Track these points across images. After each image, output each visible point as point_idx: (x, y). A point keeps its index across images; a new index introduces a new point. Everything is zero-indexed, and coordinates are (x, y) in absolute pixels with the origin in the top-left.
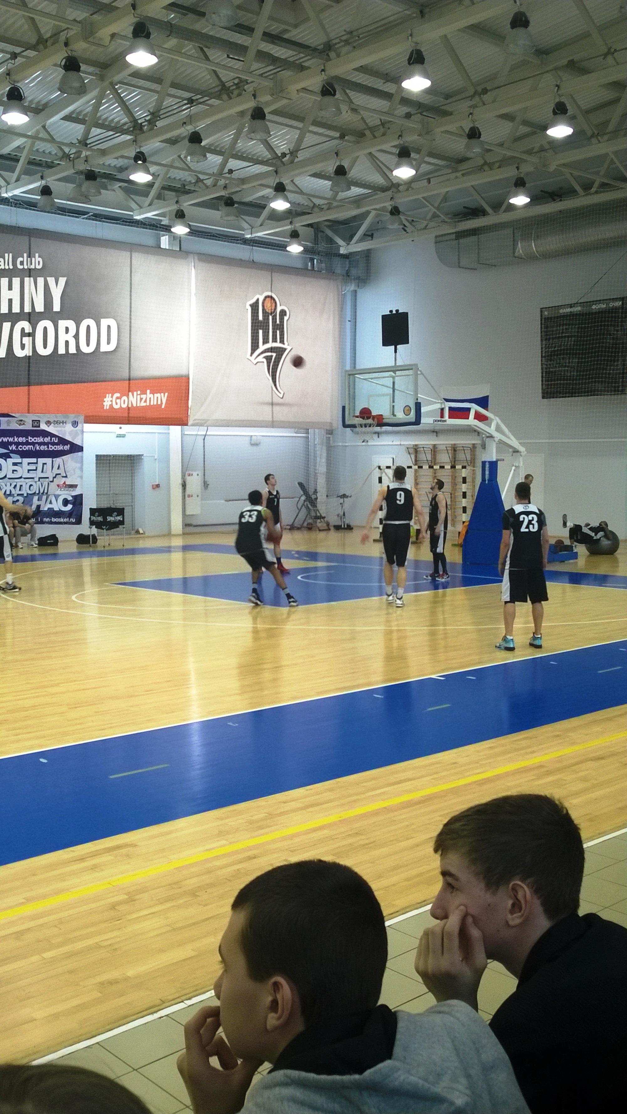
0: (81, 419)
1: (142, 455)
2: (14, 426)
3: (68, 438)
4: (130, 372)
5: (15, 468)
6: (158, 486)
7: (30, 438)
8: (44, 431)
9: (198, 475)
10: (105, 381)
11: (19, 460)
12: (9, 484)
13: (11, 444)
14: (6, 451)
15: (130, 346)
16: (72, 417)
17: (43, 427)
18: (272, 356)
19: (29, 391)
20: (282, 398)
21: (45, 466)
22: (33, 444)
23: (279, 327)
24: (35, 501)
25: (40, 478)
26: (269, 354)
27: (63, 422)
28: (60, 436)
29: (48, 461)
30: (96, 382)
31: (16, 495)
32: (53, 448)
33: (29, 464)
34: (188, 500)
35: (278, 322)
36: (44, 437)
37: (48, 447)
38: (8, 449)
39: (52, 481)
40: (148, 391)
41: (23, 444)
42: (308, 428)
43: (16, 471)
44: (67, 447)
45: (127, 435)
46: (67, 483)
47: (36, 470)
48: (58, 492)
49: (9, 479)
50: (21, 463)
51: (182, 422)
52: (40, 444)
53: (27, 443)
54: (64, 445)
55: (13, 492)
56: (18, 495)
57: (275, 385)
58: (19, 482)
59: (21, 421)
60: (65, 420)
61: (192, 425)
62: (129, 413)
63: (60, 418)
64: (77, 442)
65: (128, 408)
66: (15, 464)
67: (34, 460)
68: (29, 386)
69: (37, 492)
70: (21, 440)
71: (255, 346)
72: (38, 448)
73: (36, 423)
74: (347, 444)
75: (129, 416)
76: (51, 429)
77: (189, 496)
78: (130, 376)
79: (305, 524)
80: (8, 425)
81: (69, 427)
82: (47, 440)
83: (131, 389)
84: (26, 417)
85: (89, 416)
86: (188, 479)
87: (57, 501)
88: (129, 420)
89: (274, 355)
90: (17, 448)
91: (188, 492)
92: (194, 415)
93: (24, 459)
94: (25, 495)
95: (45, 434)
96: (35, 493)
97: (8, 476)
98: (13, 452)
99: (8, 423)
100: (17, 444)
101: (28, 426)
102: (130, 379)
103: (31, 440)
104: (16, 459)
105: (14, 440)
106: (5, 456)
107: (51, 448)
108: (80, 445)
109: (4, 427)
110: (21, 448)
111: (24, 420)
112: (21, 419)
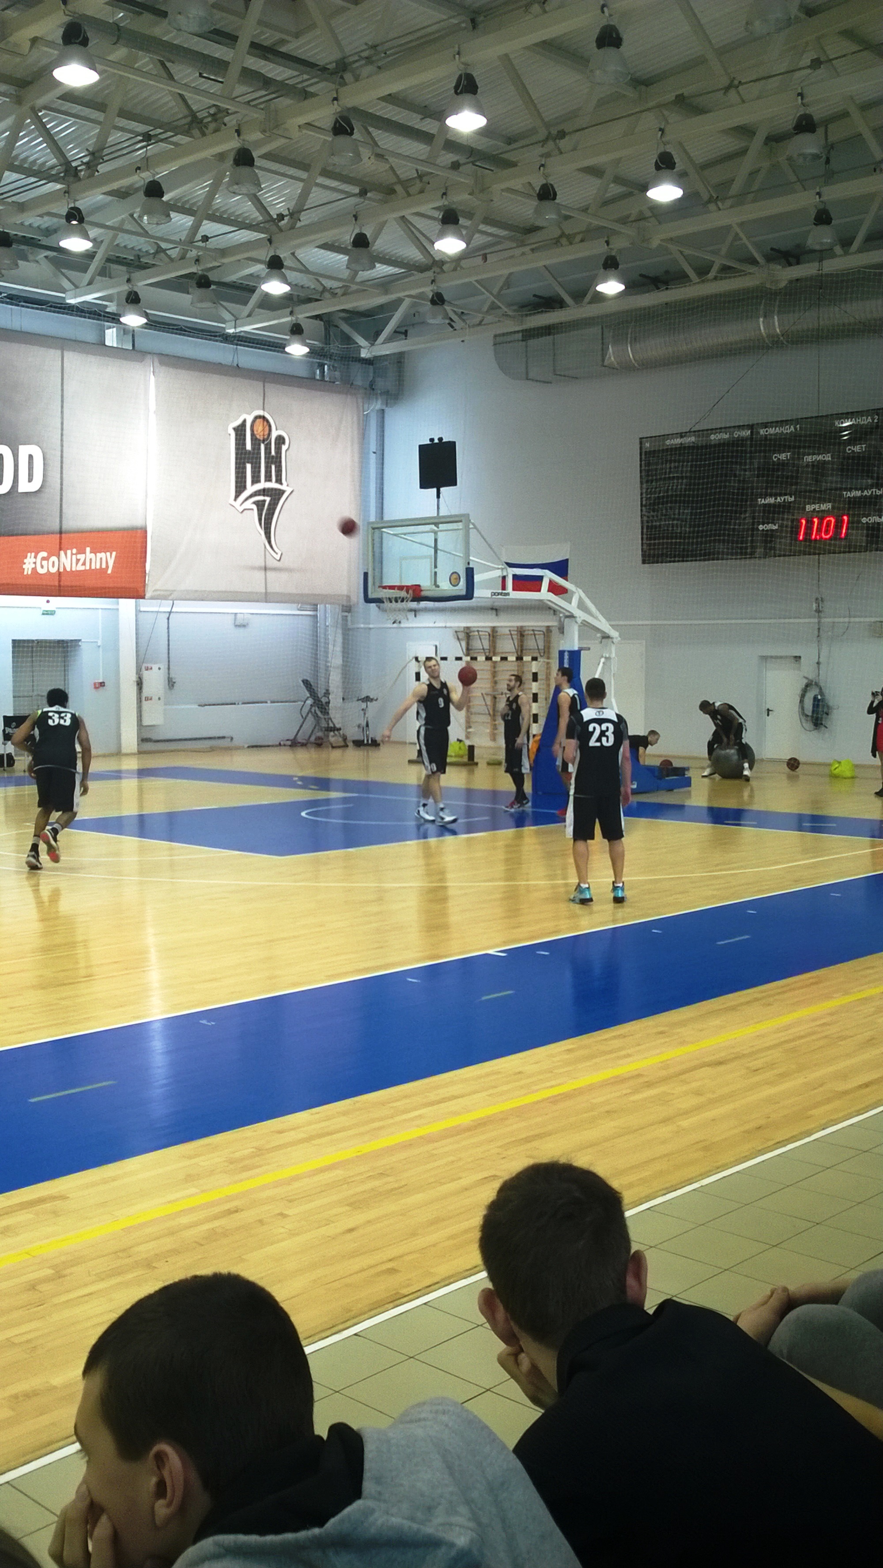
1: (80, 640)
4: (61, 522)
6: (102, 684)
9: (159, 669)
10: (26, 535)
15: (62, 484)
18: (264, 501)
20: (279, 560)
23: (275, 460)
26: (261, 498)
30: (12, 535)
34: (146, 705)
35: (273, 453)
40: (88, 549)
42: (316, 603)
45: (58, 611)
51: (137, 594)
57: (270, 542)
61: (152, 598)
62: (60, 581)
65: (59, 573)
71: (240, 487)
74: (371, 626)
75: (60, 586)
77: (147, 699)
78: (61, 528)
79: (313, 739)
83: (62, 546)
85: (2, 585)
86: (146, 675)
88: (60, 590)
89: (268, 499)
91: (146, 692)
92: (153, 584)
102: (61, 533)
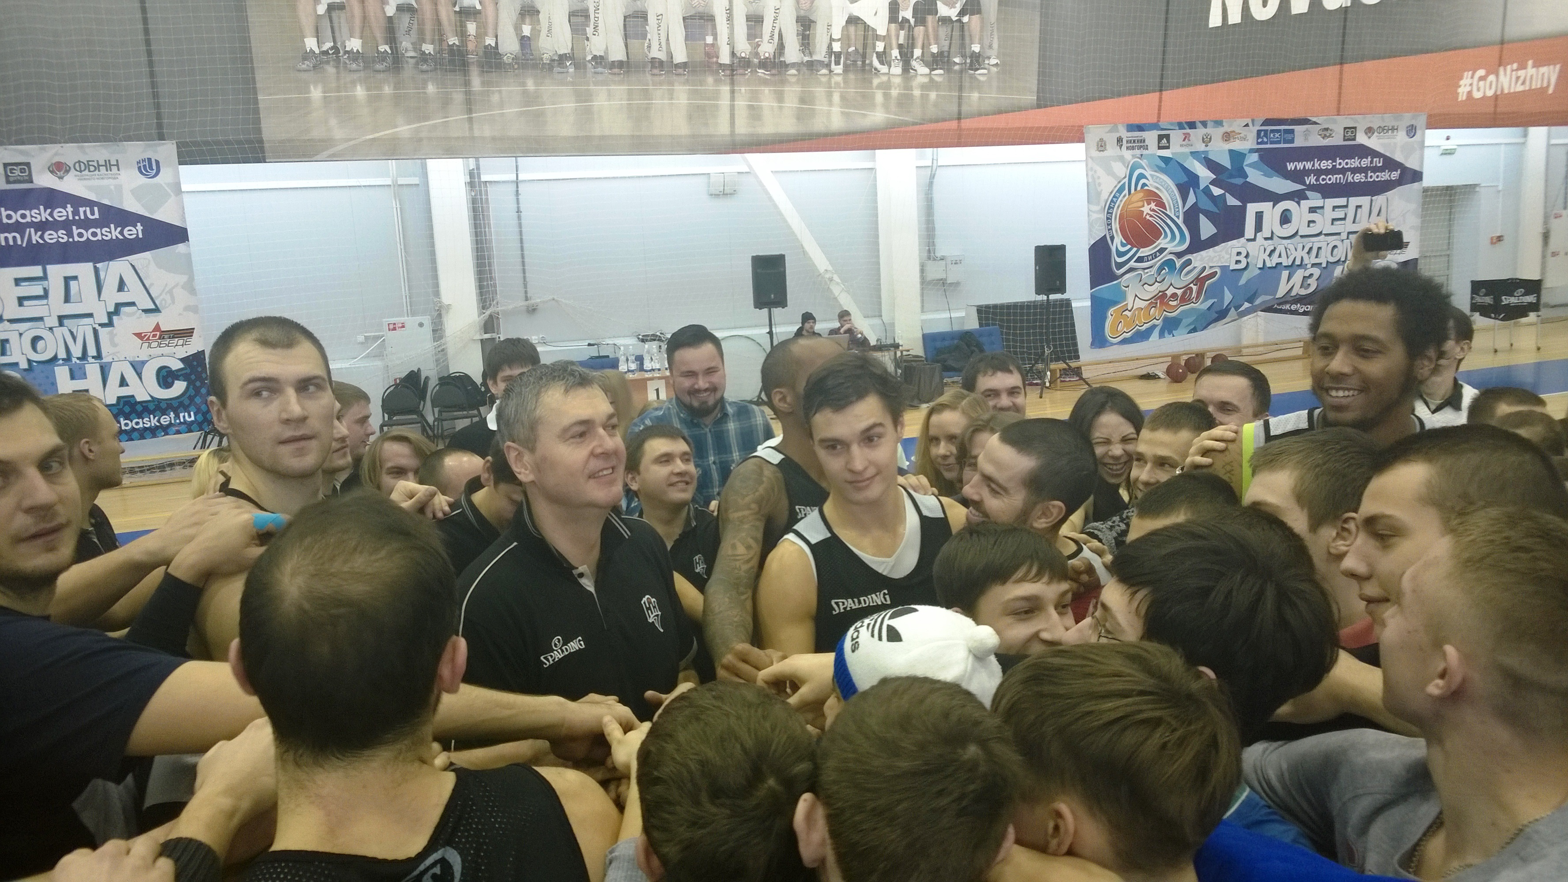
0: (1422, 120)
1: (1475, 185)
2: (1315, 140)
3: (1399, 157)
4: (1503, 30)
5: (1313, 216)
6: (1500, 239)
7: (1338, 161)
8: (1362, 146)
10: (1465, 48)
11: (1319, 203)
12: (1300, 246)
13: (1306, 172)
14: (1299, 187)
16: (1407, 119)
17: (1361, 139)
19: (1341, 73)
21: (1359, 210)
22: (1343, 171)
25: (1349, 233)
27: (1393, 129)
28: (1388, 154)
29: (1364, 201)
30: (1450, 50)
31: (1309, 266)
32: (1374, 177)
33: (1335, 207)
34: (1551, 261)
36: (1361, 158)
37: (1366, 177)
38: (1304, 183)
40: (1530, 63)
41: (1327, 172)
43: (1314, 222)
44: (1395, 175)
45: (1459, 150)
47: (1344, 219)
49: (1302, 236)
50: (1322, 207)
52: (1354, 171)
53: (1334, 171)
54: (1391, 171)
55: (1306, 261)
56: (1313, 265)
58: (1317, 242)
59: (1327, 129)
60: (1395, 124)
62: (1495, 107)
63: (1389, 121)
64: (1411, 163)
65: (1496, 97)
66: (1312, 210)
67: (1342, 201)
68: (1341, 64)
69: (1343, 259)
70: (1326, 164)
72: (1350, 179)
73: (1350, 132)
75: (1495, 113)
76: (1373, 143)
77: (1554, 254)
78: (1503, 36)
80: (1306, 139)
81: (1401, 136)
82: (1365, 162)
83: (1503, 61)
84: (1335, 122)
85: (1435, 115)
90: (1317, 180)
91: (1551, 247)
93: (1326, 200)
94: (1324, 265)
95: (1364, 151)
96: (1339, 260)
97: (1300, 233)
98: (1312, 188)
99: (1306, 134)
100: (1318, 173)
101: (1337, 140)
102: (1502, 42)
103: (1340, 164)
104: (1315, 200)
105: (1313, 165)
106: (1298, 196)
107: (1371, 177)
108: (1417, 168)
109: (1299, 142)
110: (1324, 180)
111: (1330, 128)
112: (1326, 127)
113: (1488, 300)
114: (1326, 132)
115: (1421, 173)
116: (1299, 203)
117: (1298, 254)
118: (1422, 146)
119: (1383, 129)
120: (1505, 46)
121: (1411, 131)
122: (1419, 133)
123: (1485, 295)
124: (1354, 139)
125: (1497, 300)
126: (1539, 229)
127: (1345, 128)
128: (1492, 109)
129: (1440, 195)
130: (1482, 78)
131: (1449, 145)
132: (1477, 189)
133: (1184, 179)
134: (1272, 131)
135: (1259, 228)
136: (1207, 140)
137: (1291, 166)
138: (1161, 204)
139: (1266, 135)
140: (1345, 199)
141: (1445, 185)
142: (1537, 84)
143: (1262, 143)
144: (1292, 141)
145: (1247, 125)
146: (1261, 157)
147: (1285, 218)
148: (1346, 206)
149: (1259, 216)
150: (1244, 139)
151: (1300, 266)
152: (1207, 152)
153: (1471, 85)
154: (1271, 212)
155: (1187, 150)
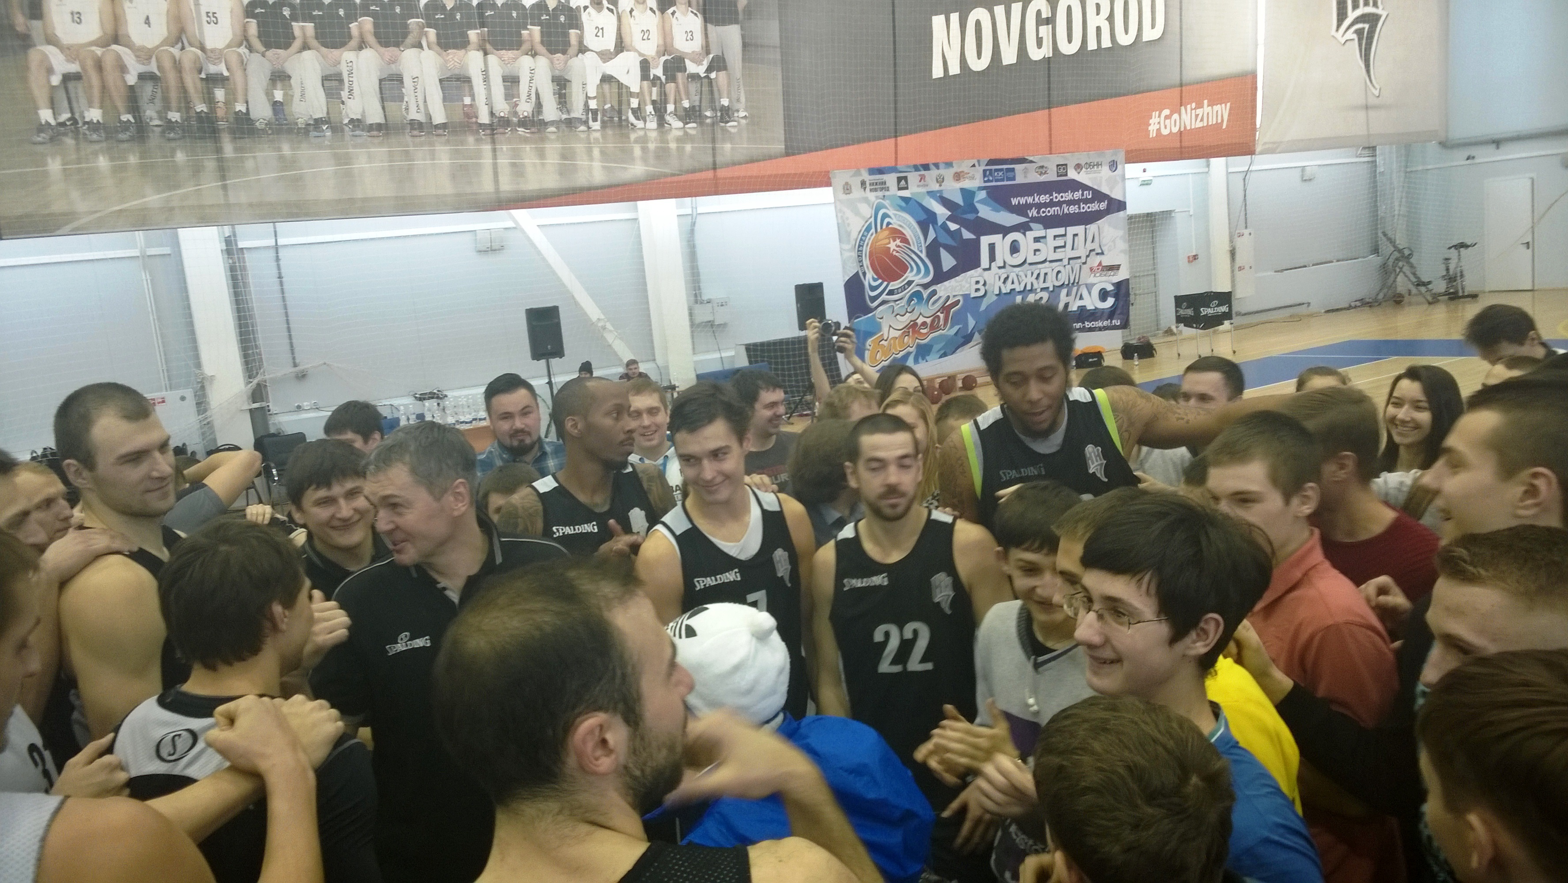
0: (1121, 157)
1: (1173, 211)
2: (1034, 177)
3: (1105, 190)
4: (1181, 74)
5: (1038, 245)
6: (1195, 257)
7: (1055, 195)
8: (1073, 181)
9: (1250, 234)
10: (1151, 91)
11: (1041, 233)
12: (1029, 273)
13: (1029, 206)
14: (1024, 219)
15: (1181, 28)
16: (1109, 155)
17: (1072, 174)
18: (1364, 29)
19: (1050, 115)
20: (1378, 97)
21: (1076, 238)
22: (1059, 204)
24: (1063, 298)
25: (1070, 259)
26: (1359, 26)
27: (1098, 165)
28: (1095, 187)
29: (1079, 229)
30: (1139, 93)
31: (1039, 290)
32: (1086, 208)
33: (1055, 237)
34: (1237, 275)
36: (1073, 191)
37: (1079, 208)
38: (1027, 216)
39: (1085, 263)
40: (1206, 102)
41: (1046, 205)
43: (1039, 250)
44: (1103, 205)
45: (1155, 181)
46: (1104, 264)
47: (1064, 247)
48: (1092, 280)
49: (1030, 264)
50: (1045, 237)
51: (1246, 148)
52: (1070, 203)
53: (1052, 204)
54: (1100, 202)
55: (1036, 286)
56: (1042, 289)
57: (1369, 76)
58: (1044, 268)
59: (1042, 167)
60: (1099, 160)
61: (1261, 153)
62: (1181, 142)
63: (1094, 157)
64: (1116, 195)
65: (1180, 133)
66: (1037, 240)
67: (1061, 231)
68: (1049, 108)
69: (1066, 283)
70: (1045, 198)
71: (1342, 15)
72: (1066, 211)
73: (1062, 168)
75: (1181, 147)
76: (1083, 177)
77: (1240, 269)
78: (1181, 80)
79: (1381, 296)
80: (1026, 177)
81: (1105, 170)
82: (1077, 195)
83: (1184, 101)
84: (1048, 160)
85: (1132, 151)
86: (1239, 243)
87: (1090, 293)
88: (1181, 153)
89: (1367, 26)
90: (1038, 213)
91: (1239, 261)
92: (1262, 138)
93: (1048, 230)
94: (1051, 289)
95: (1075, 186)
96: (1063, 284)
97: (1028, 261)
98: (1035, 220)
99: (1026, 171)
100: (1039, 206)
101: (1052, 176)
102: (1181, 85)
103: (1056, 197)
104: (1038, 231)
105: (1034, 200)
106: (1023, 228)
107: (1083, 208)
108: (1121, 199)
109: (1020, 179)
110: (1044, 212)
111: (1045, 166)
112: (1041, 164)
113: (1190, 312)
114: (1042, 169)
115: (1125, 203)
116: (1025, 235)
117: (1029, 280)
118: (1123, 178)
119: (1090, 165)
120: (1184, 88)
121: (1113, 165)
122: (1119, 167)
123: (1186, 308)
124: (1066, 175)
125: (1197, 312)
126: (1227, 247)
127: (1058, 166)
128: (1178, 145)
129: (1143, 222)
130: (1167, 117)
131: (1146, 177)
132: (1173, 215)
133: (923, 216)
134: (996, 170)
135: (992, 258)
136: (940, 180)
137: (1014, 201)
138: (905, 240)
139: (991, 174)
140: (1063, 229)
141: (1146, 212)
142: (1213, 121)
143: (989, 181)
144: (1014, 179)
145: (974, 166)
146: (988, 193)
147: (1015, 248)
148: (1065, 235)
149: (992, 247)
150: (973, 178)
151: (1031, 291)
152: (940, 191)
153: (1159, 123)
154: (1002, 243)
155: (923, 190)
